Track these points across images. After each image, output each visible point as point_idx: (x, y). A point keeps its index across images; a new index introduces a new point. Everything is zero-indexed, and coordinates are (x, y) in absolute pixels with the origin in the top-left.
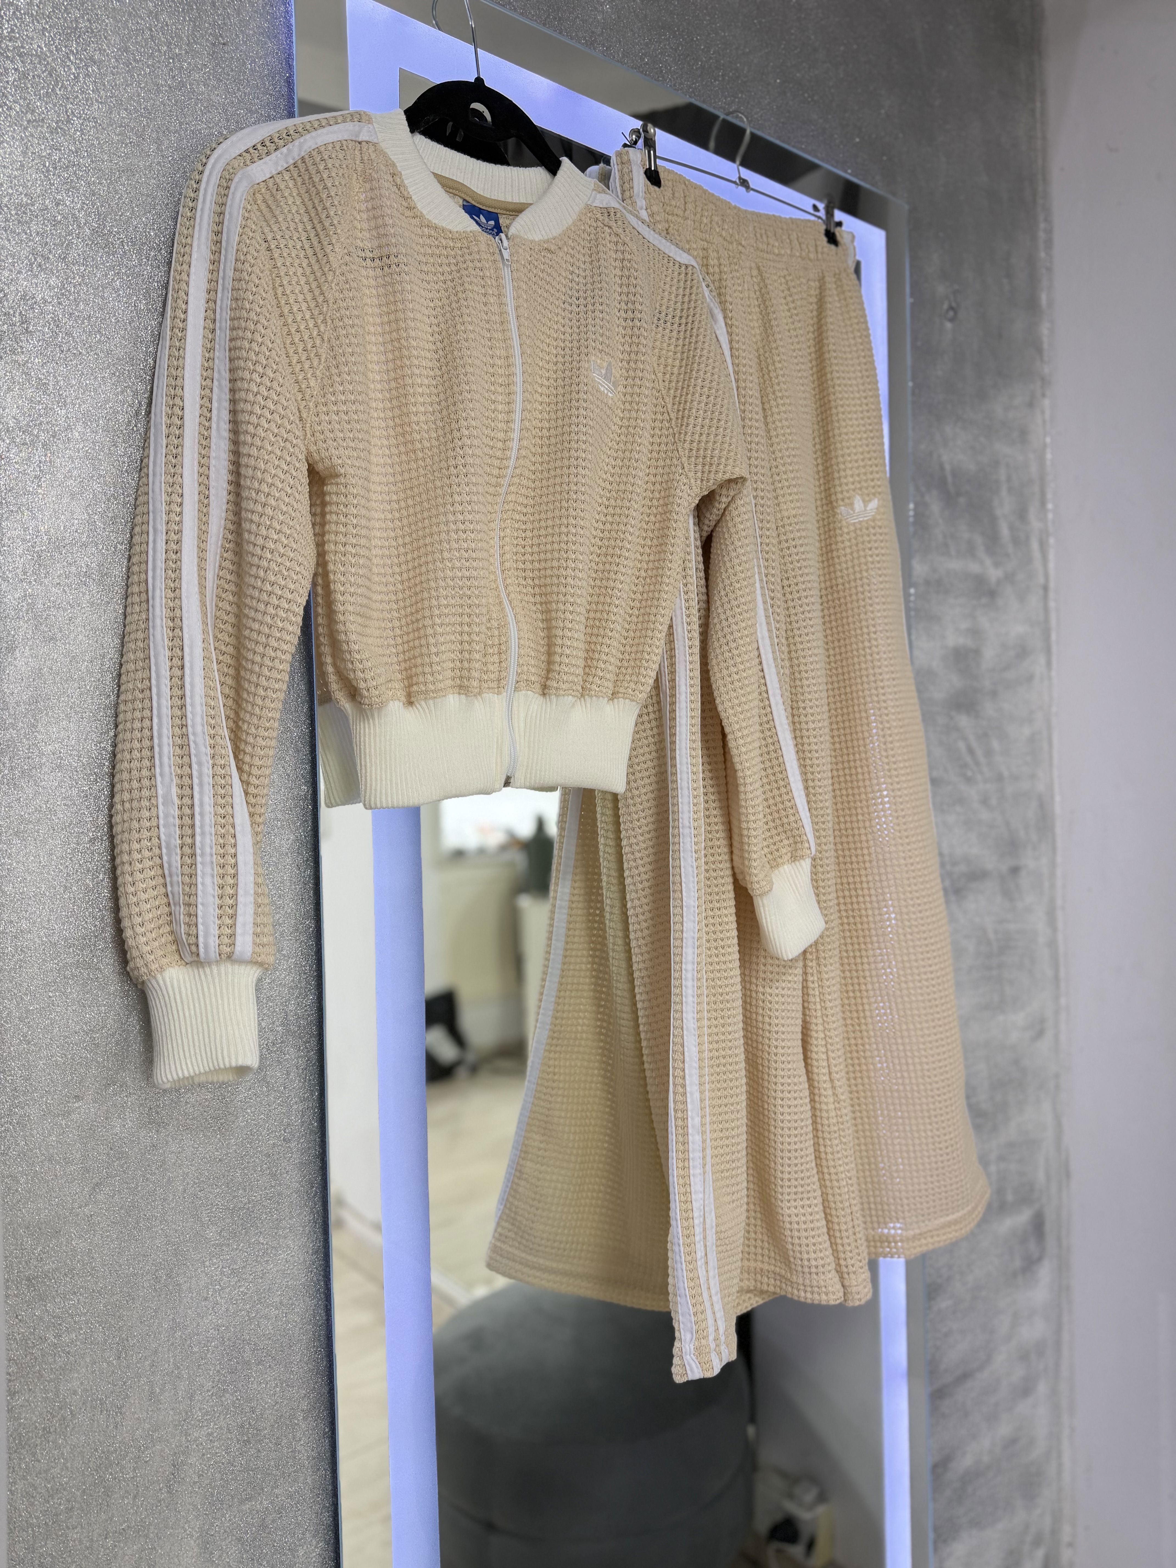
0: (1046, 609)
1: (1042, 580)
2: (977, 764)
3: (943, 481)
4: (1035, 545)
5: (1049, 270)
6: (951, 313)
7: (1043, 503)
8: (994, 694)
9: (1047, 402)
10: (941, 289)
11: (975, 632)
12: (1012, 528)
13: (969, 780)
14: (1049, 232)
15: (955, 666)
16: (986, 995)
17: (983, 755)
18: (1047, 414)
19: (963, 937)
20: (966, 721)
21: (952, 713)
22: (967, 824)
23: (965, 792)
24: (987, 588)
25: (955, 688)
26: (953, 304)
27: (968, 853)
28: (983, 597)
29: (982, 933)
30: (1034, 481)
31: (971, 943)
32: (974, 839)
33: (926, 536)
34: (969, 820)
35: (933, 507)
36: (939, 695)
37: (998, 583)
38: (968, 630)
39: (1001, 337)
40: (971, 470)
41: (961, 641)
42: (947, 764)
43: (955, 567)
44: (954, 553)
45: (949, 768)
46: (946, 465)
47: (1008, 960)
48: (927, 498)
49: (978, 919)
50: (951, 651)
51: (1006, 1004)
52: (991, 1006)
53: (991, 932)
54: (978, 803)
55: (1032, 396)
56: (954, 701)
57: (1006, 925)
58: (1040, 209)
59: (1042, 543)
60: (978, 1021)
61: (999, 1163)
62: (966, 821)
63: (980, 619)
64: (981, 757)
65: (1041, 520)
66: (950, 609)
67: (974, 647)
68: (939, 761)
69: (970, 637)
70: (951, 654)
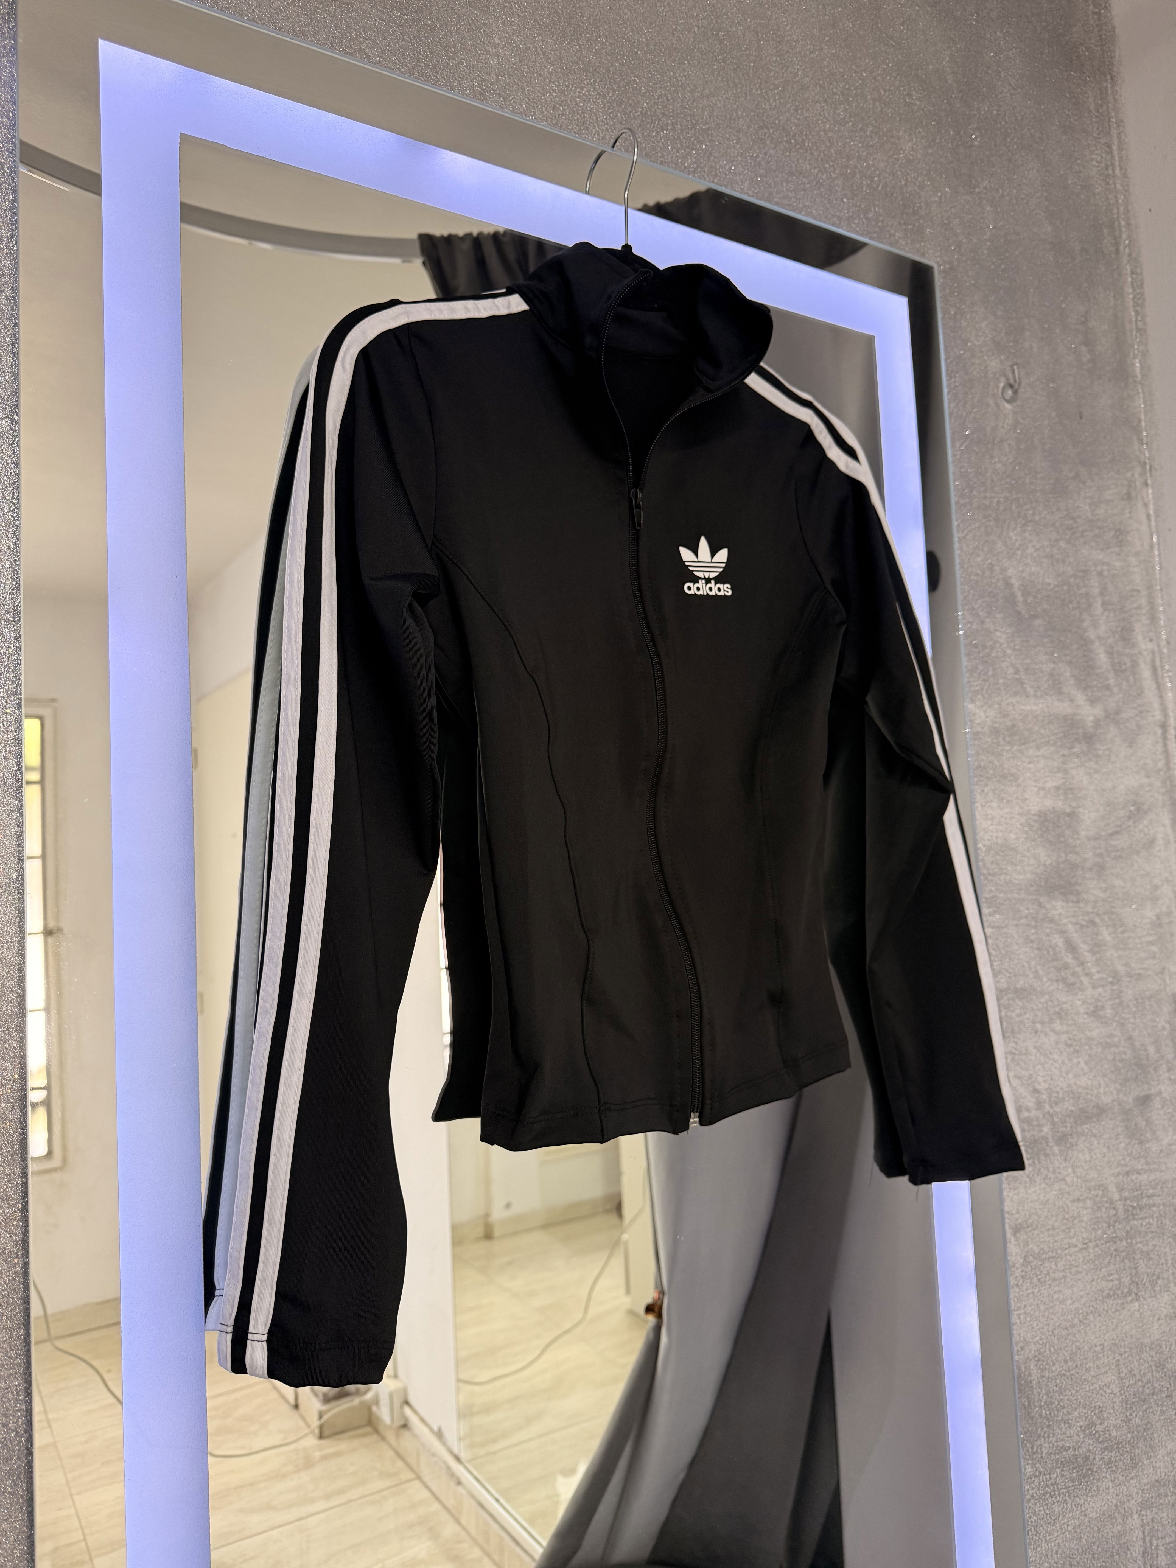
1: (1158, 716)
2: (1082, 964)
3: (1011, 600)
4: (1146, 673)
5: (1141, 331)
6: (1010, 392)
7: (1153, 619)
8: (1100, 869)
9: (1150, 494)
10: (994, 364)
11: (1068, 790)
12: (1110, 653)
13: (1070, 987)
14: (1137, 285)
15: (1042, 836)
16: (1111, 1278)
17: (1088, 951)
18: (1151, 507)
19: (1073, 1201)
20: (1062, 907)
21: (1042, 900)
22: (1070, 1046)
23: (1065, 1003)
24: (1080, 731)
25: (1045, 865)
26: (1012, 381)
27: (1076, 1084)
28: (1076, 745)
29: (1101, 1193)
30: (1138, 591)
31: (1086, 1208)
32: (1083, 1065)
33: (990, 673)
34: (1075, 1040)
35: (998, 634)
36: (1022, 877)
37: (1097, 723)
38: (1057, 788)
39: (1081, 417)
40: (1049, 584)
41: (1049, 803)
42: (1039, 967)
43: (1034, 708)
44: (1031, 691)
45: (1041, 972)
46: (1013, 581)
47: (1142, 1225)
48: (988, 624)
49: (1093, 1174)
50: (1035, 818)
51: (1141, 1286)
52: (1119, 1292)
53: (1114, 1190)
54: (1086, 1016)
55: (1130, 486)
56: (1043, 883)
57: (1134, 1177)
58: (1125, 260)
59: (1154, 670)
60: (1100, 1315)
61: (1143, 1513)
62: (1069, 1042)
63: (1074, 772)
64: (1086, 954)
65: (1151, 640)
66: (1030, 763)
67: (1068, 810)
68: (1026, 965)
69: (1062, 797)
70: (1035, 821)
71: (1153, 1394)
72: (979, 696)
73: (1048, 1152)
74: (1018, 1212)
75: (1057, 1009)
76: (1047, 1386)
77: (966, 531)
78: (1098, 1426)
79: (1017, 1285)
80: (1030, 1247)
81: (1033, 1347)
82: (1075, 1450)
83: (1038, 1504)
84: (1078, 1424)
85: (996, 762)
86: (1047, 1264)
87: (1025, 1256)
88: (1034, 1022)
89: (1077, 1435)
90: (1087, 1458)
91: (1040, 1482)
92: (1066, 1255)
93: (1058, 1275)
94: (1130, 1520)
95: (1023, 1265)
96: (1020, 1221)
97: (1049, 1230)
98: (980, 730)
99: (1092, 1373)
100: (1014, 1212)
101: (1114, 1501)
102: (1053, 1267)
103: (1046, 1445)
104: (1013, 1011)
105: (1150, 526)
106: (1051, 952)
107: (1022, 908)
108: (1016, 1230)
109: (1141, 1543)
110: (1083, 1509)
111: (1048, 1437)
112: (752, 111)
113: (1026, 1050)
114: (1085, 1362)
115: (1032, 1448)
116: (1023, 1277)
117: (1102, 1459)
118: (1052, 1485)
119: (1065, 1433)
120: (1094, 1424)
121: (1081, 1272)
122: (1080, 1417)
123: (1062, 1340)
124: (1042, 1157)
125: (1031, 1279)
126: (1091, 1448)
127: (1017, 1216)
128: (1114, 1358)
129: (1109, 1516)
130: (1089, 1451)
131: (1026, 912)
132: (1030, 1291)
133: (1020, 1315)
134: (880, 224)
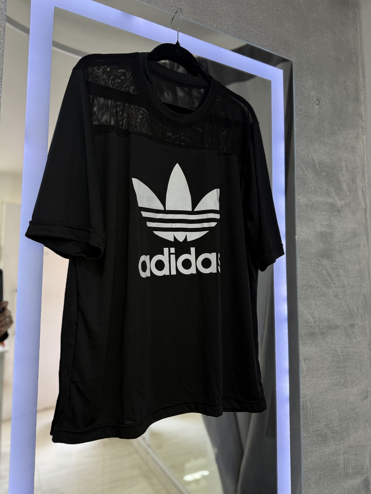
0: (366, 218)
1: (364, 206)
2: (333, 280)
3: (314, 165)
4: (360, 193)
5: (364, 87)
6: (317, 102)
7: (363, 176)
8: (341, 252)
9: (364, 137)
10: (313, 93)
11: (330, 226)
12: (348, 185)
13: (328, 287)
14: (364, 72)
15: (321, 239)
16: (337, 379)
17: (335, 277)
18: (365, 141)
19: (325, 353)
20: (326, 262)
21: (319, 259)
22: (327, 305)
23: (326, 291)
24: (336, 208)
25: (321, 248)
26: (318, 99)
27: (328, 317)
28: (334, 212)
29: (335, 352)
30: (359, 167)
31: (329, 356)
32: (331, 312)
33: (306, 187)
34: (328, 304)
35: (309, 176)
36: (313, 251)
37: (342, 207)
38: (327, 225)
39: (342, 112)
40: (328, 162)
41: (323, 229)
42: (317, 279)
43: (320, 199)
44: (320, 194)
45: (318, 281)
46: (315, 160)
47: (349, 364)
48: (306, 172)
49: (333, 346)
50: (319, 233)
51: (347, 384)
52: (340, 384)
53: (340, 352)
54: (333, 297)
55: (357, 134)
56: (320, 254)
57: (347, 349)
58: (360, 65)
59: (363, 192)
60: (333, 390)
61: (345, 455)
62: (327, 304)
63: (333, 221)
64: (334, 277)
65: (362, 183)
66: (318, 216)
67: (330, 232)
68: (313, 278)
69: (328, 228)
70: (319, 234)
71: (350, 418)
72: (302, 194)
73: (317, 337)
74: (306, 354)
75: (323, 293)
76: (313, 409)
77: (300, 143)
78: (330, 425)
79: (304, 377)
80: (309, 366)
81: (309, 397)
82: (321, 431)
83: (308, 446)
84: (323, 423)
85: (306, 215)
86: (315, 372)
87: (308, 368)
88: (314, 296)
89: (323, 427)
90: (325, 435)
91: (309, 440)
92: (322, 370)
93: (319, 375)
94: (340, 456)
95: (307, 371)
96: (306, 357)
97: (316, 361)
98: (301, 204)
99: (329, 408)
100: (305, 354)
101: (334, 450)
102: (317, 373)
103: (312, 428)
104: (308, 292)
105: (364, 148)
106: (322, 275)
107: (312, 261)
108: (305, 360)
109: (343, 464)
110: (323, 450)
111: (312, 426)
112: (236, 12)
113: (311, 304)
114: (326, 404)
115: (307, 428)
116: (306, 374)
117: (331, 436)
118: (313, 441)
119: (318, 426)
120: (329, 425)
121: (326, 376)
122: (324, 421)
123: (319, 396)
124: (315, 338)
125: (309, 376)
126: (327, 431)
127: (305, 355)
128: (337, 405)
129: (332, 454)
130: (326, 432)
131: (314, 262)
132: (308, 379)
133: (305, 386)
134: (276, 48)
